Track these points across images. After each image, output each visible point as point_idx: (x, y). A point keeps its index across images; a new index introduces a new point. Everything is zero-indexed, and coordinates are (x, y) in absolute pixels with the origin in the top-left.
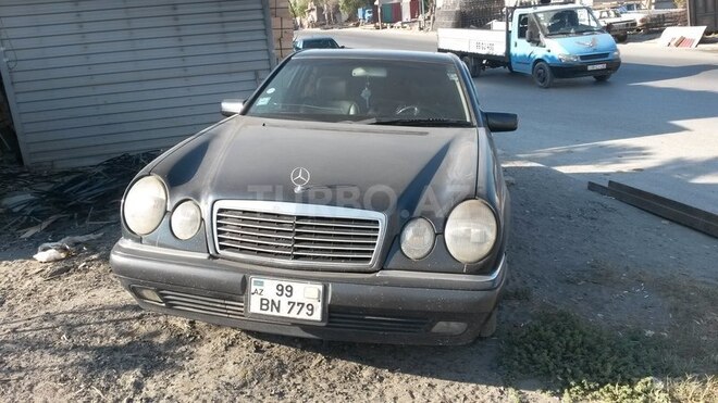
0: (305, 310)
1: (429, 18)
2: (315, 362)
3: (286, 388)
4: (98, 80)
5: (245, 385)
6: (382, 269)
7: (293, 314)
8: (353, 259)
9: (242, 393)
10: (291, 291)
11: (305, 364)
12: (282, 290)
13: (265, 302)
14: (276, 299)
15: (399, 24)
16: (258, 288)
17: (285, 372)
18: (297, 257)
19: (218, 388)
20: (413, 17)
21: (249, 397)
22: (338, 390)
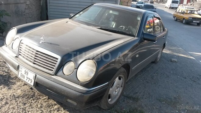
0: (30, 81)
1: (192, 4)
2: (44, 98)
3: (28, 103)
4: (69, 6)
5: (18, 97)
6: (56, 75)
7: (27, 81)
8: (49, 69)
9: (15, 99)
10: (28, 74)
11: (41, 98)
12: (26, 72)
13: (22, 75)
14: (24, 75)
15: (181, 5)
16: (21, 70)
17: (32, 98)
18: (34, 63)
19: (11, 96)
20: (187, 3)
21: (16, 101)
22: (42, 109)
